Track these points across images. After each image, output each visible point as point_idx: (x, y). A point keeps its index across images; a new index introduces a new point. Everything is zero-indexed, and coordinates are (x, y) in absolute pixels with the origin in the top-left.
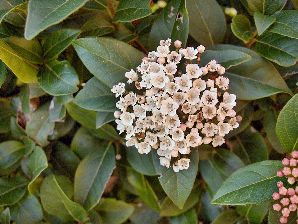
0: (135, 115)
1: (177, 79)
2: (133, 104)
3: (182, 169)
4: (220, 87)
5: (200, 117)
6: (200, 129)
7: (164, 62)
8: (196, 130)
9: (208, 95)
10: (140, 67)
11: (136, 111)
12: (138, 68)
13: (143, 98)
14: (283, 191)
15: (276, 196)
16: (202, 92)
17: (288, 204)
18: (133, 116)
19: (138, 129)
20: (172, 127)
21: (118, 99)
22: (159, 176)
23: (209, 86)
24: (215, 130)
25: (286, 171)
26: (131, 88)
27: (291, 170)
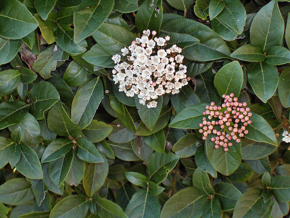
0: (126, 75)
1: (152, 57)
2: (126, 69)
3: (152, 107)
4: (177, 62)
5: (164, 78)
6: (164, 85)
7: (145, 46)
8: (162, 85)
9: (170, 67)
10: (131, 47)
11: (127, 73)
12: (129, 47)
13: (131, 66)
14: (205, 122)
15: (201, 125)
16: (166, 66)
17: (207, 129)
18: (125, 75)
19: (127, 83)
20: (147, 84)
21: (116, 64)
22: (138, 110)
23: (170, 61)
24: (173, 86)
25: (207, 112)
26: (124, 59)
27: (210, 112)
